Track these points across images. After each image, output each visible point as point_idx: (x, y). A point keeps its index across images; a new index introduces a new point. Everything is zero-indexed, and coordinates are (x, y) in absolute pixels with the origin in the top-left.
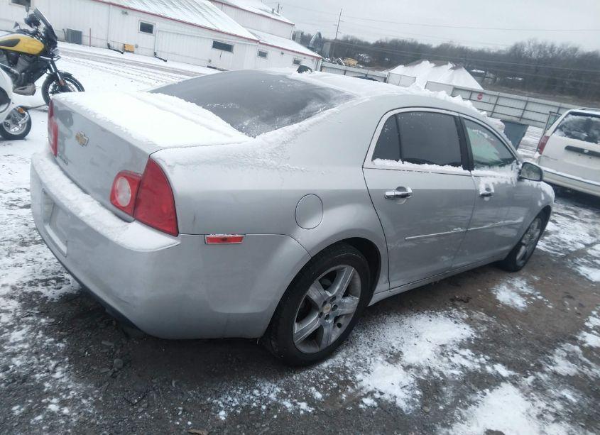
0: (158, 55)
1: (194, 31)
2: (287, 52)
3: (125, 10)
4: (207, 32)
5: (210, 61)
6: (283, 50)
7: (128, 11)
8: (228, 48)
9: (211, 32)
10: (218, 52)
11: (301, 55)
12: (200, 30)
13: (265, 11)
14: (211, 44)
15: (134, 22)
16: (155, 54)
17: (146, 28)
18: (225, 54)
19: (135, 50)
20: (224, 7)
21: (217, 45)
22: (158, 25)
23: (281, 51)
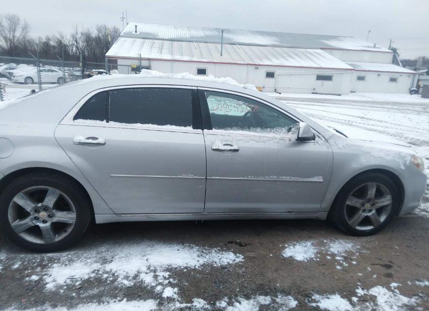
0: (277, 91)
1: (303, 71)
2: (383, 73)
3: (257, 67)
4: (312, 70)
5: (314, 89)
6: (379, 73)
7: (259, 67)
8: (329, 78)
9: (315, 70)
10: (320, 82)
11: (396, 74)
12: (307, 69)
13: (368, 47)
14: (315, 77)
15: (262, 72)
16: (276, 90)
17: (270, 75)
18: (326, 83)
19: (263, 90)
20: (333, 51)
21: (320, 78)
22: (277, 72)
23: (378, 73)
